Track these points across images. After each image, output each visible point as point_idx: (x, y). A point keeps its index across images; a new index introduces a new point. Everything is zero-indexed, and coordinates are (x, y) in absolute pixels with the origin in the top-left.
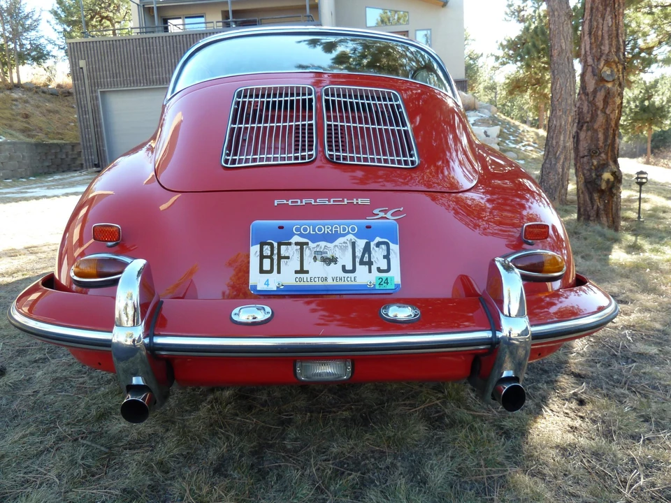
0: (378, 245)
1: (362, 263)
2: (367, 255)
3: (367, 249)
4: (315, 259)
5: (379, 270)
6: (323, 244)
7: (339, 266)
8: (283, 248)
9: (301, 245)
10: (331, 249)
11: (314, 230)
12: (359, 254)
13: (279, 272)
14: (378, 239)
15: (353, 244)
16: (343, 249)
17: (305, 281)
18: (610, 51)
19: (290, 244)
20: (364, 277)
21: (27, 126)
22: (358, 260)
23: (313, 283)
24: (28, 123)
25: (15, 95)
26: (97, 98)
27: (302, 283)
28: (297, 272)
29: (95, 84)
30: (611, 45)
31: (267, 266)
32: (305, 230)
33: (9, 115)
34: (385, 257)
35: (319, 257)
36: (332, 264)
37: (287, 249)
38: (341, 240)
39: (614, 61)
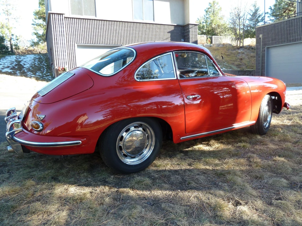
24: (241, 62)
26: (265, 50)
29: (264, 45)
33: (234, 59)
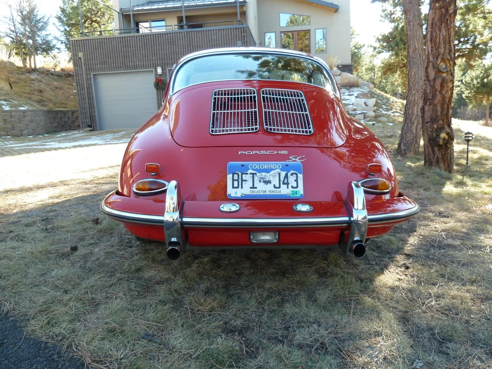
0: (292, 174)
1: (284, 183)
2: (286, 180)
3: (286, 176)
4: (260, 181)
5: (292, 187)
6: (264, 174)
7: (272, 185)
8: (244, 176)
9: (253, 174)
10: (268, 176)
11: (259, 167)
12: (282, 179)
13: (242, 188)
14: (292, 172)
15: (279, 174)
16: (274, 176)
17: (255, 192)
18: (445, 52)
19: (247, 174)
20: (285, 191)
21: (41, 98)
22: (281, 182)
23: (259, 194)
24: (42, 96)
25: (33, 77)
26: (90, 78)
27: (253, 193)
28: (251, 188)
29: (89, 69)
30: (445, 48)
31: (236, 185)
32: (255, 167)
33: (29, 91)
34: (295, 181)
35: (262, 180)
36: (269, 184)
37: (246, 176)
38: (273, 172)
39: (448, 59)
